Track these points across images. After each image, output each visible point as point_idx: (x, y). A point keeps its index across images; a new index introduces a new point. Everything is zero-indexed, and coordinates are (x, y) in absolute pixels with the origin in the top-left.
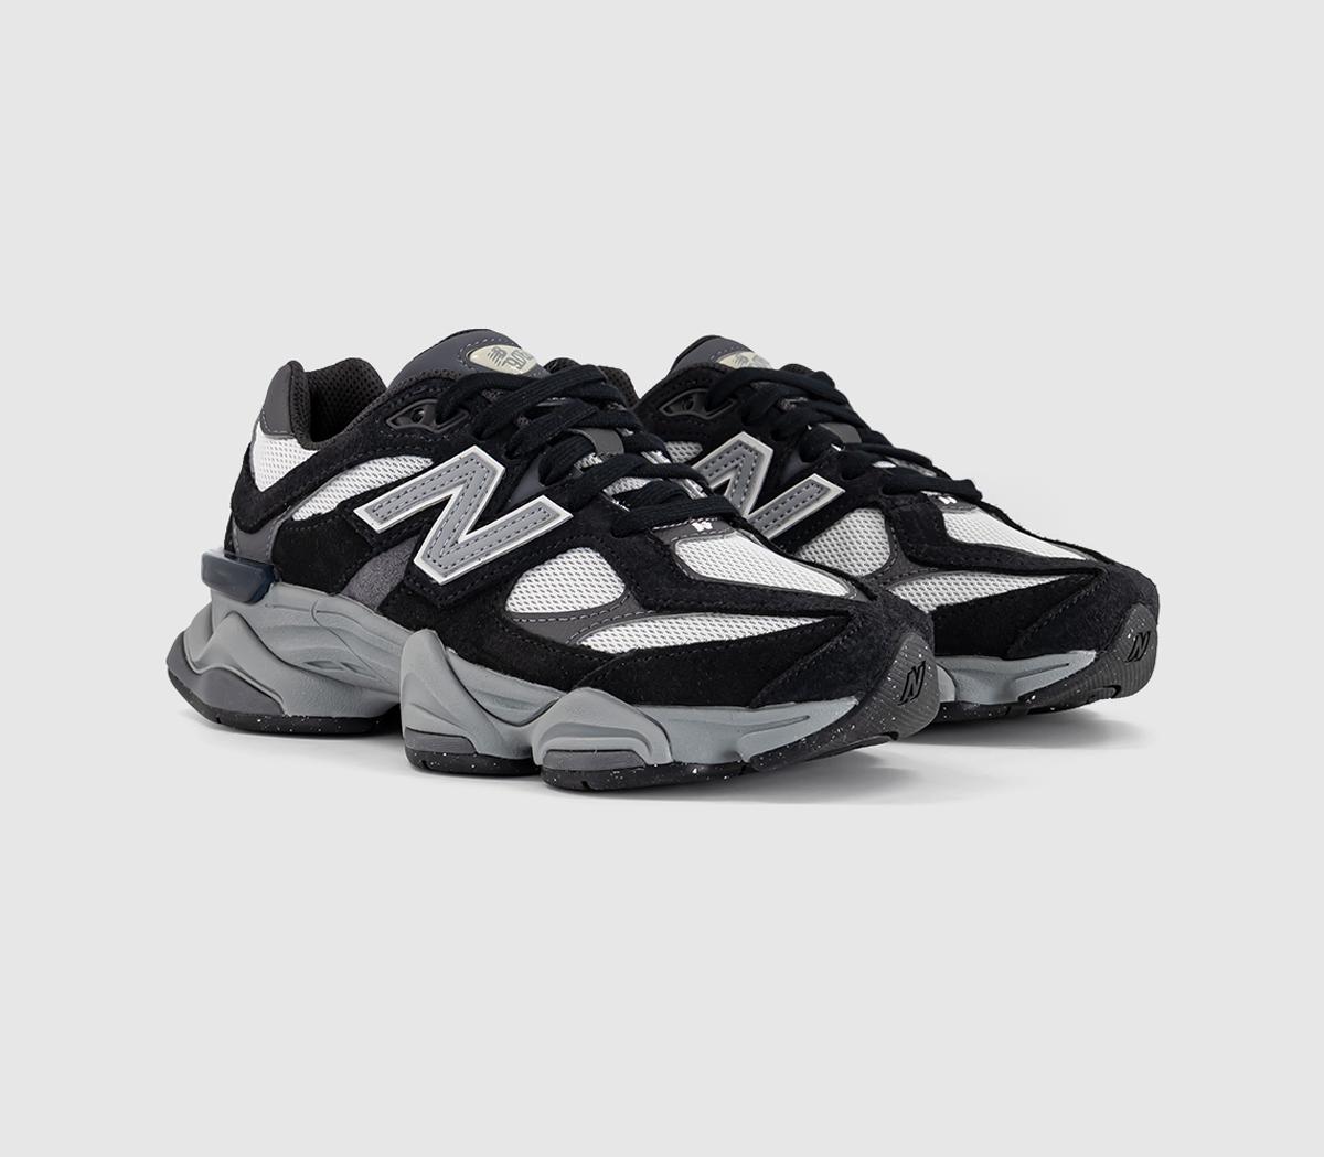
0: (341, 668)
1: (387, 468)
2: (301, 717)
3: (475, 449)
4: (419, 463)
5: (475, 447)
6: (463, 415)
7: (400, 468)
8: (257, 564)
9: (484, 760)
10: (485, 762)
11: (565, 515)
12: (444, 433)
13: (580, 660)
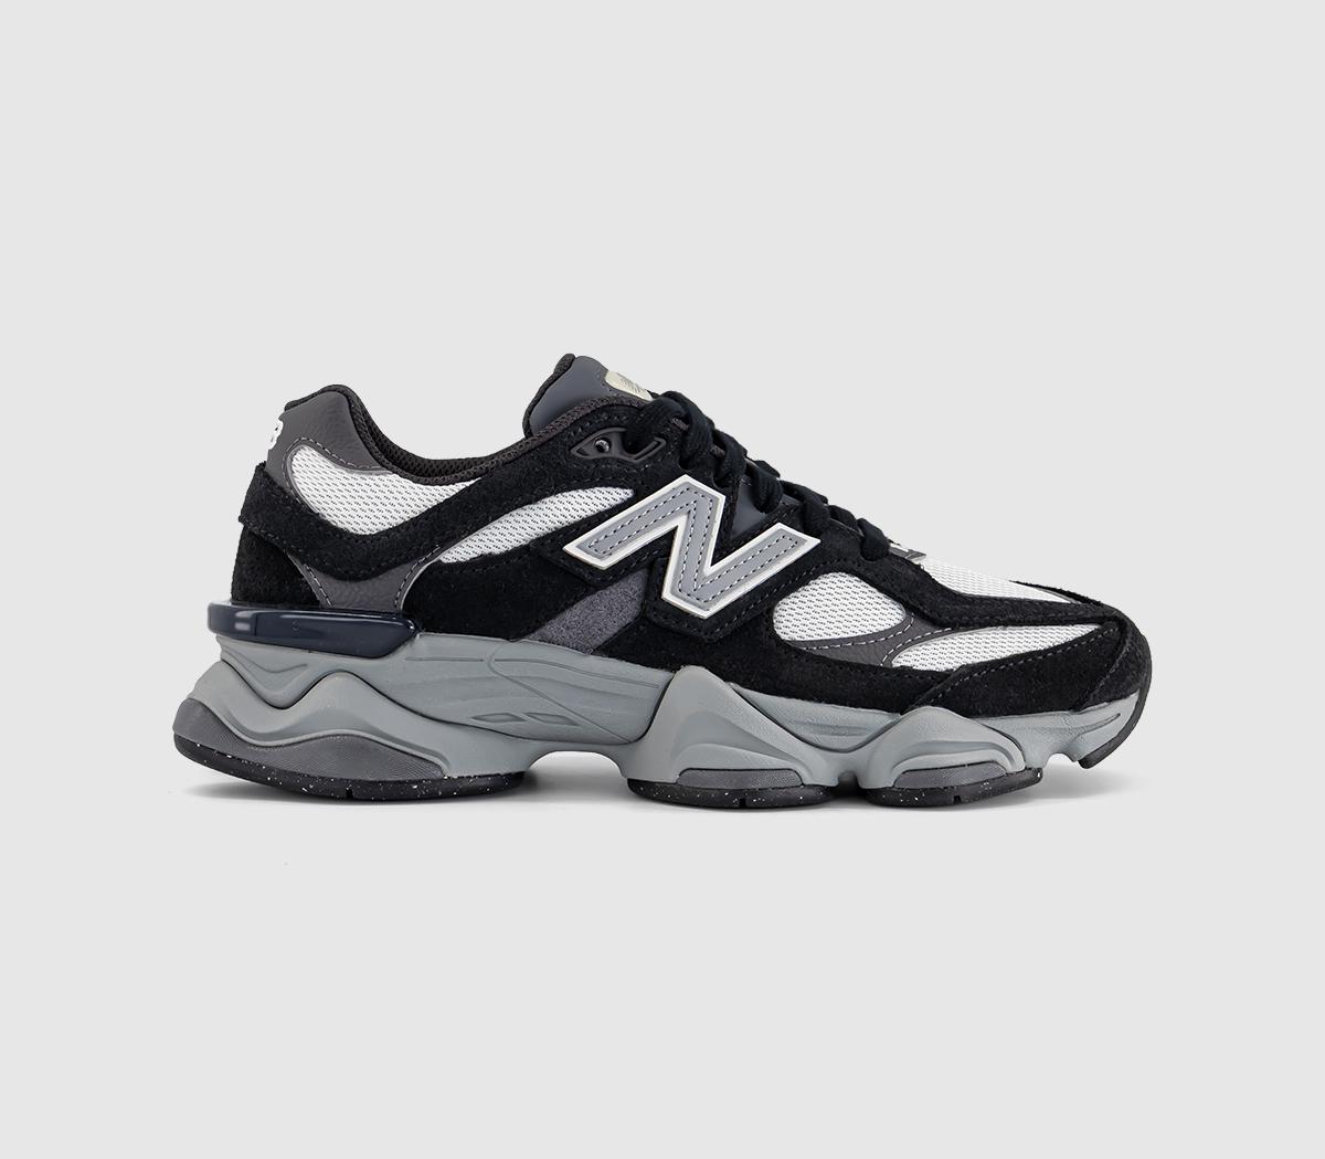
0: (521, 720)
1: (581, 501)
2: (470, 777)
3: (685, 478)
4: (618, 495)
5: (686, 476)
6: (659, 443)
7: (596, 501)
8: (387, 615)
9: (811, 791)
10: (812, 792)
11: (812, 542)
12: (644, 463)
13: (909, 681)
